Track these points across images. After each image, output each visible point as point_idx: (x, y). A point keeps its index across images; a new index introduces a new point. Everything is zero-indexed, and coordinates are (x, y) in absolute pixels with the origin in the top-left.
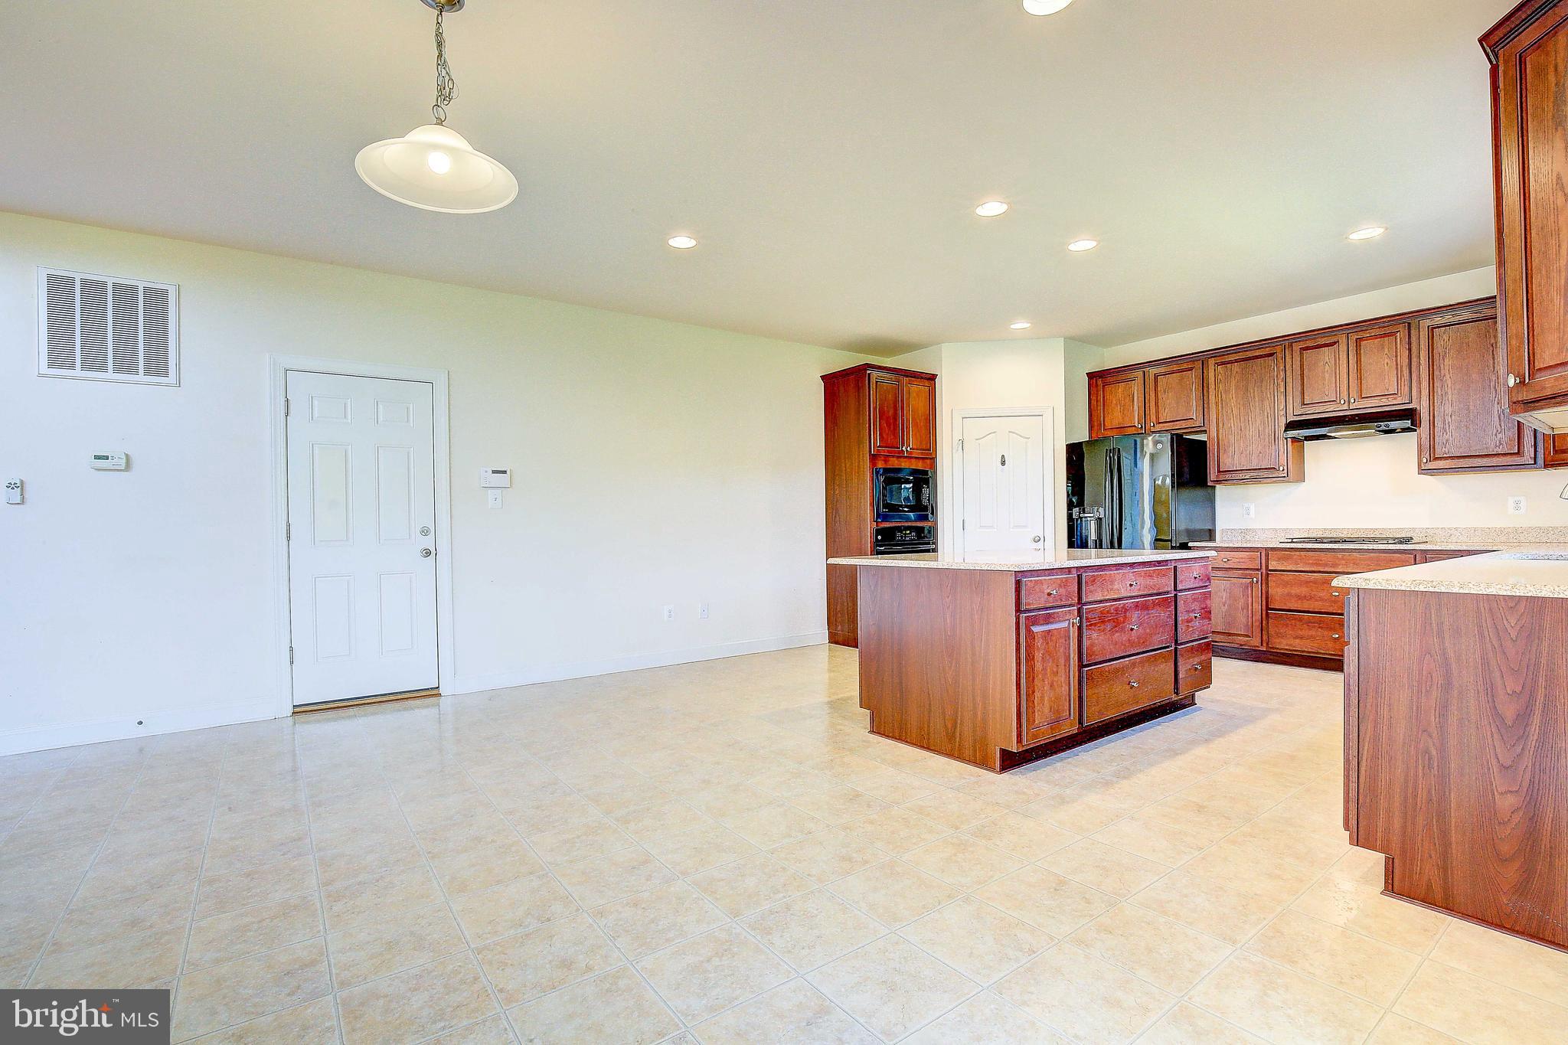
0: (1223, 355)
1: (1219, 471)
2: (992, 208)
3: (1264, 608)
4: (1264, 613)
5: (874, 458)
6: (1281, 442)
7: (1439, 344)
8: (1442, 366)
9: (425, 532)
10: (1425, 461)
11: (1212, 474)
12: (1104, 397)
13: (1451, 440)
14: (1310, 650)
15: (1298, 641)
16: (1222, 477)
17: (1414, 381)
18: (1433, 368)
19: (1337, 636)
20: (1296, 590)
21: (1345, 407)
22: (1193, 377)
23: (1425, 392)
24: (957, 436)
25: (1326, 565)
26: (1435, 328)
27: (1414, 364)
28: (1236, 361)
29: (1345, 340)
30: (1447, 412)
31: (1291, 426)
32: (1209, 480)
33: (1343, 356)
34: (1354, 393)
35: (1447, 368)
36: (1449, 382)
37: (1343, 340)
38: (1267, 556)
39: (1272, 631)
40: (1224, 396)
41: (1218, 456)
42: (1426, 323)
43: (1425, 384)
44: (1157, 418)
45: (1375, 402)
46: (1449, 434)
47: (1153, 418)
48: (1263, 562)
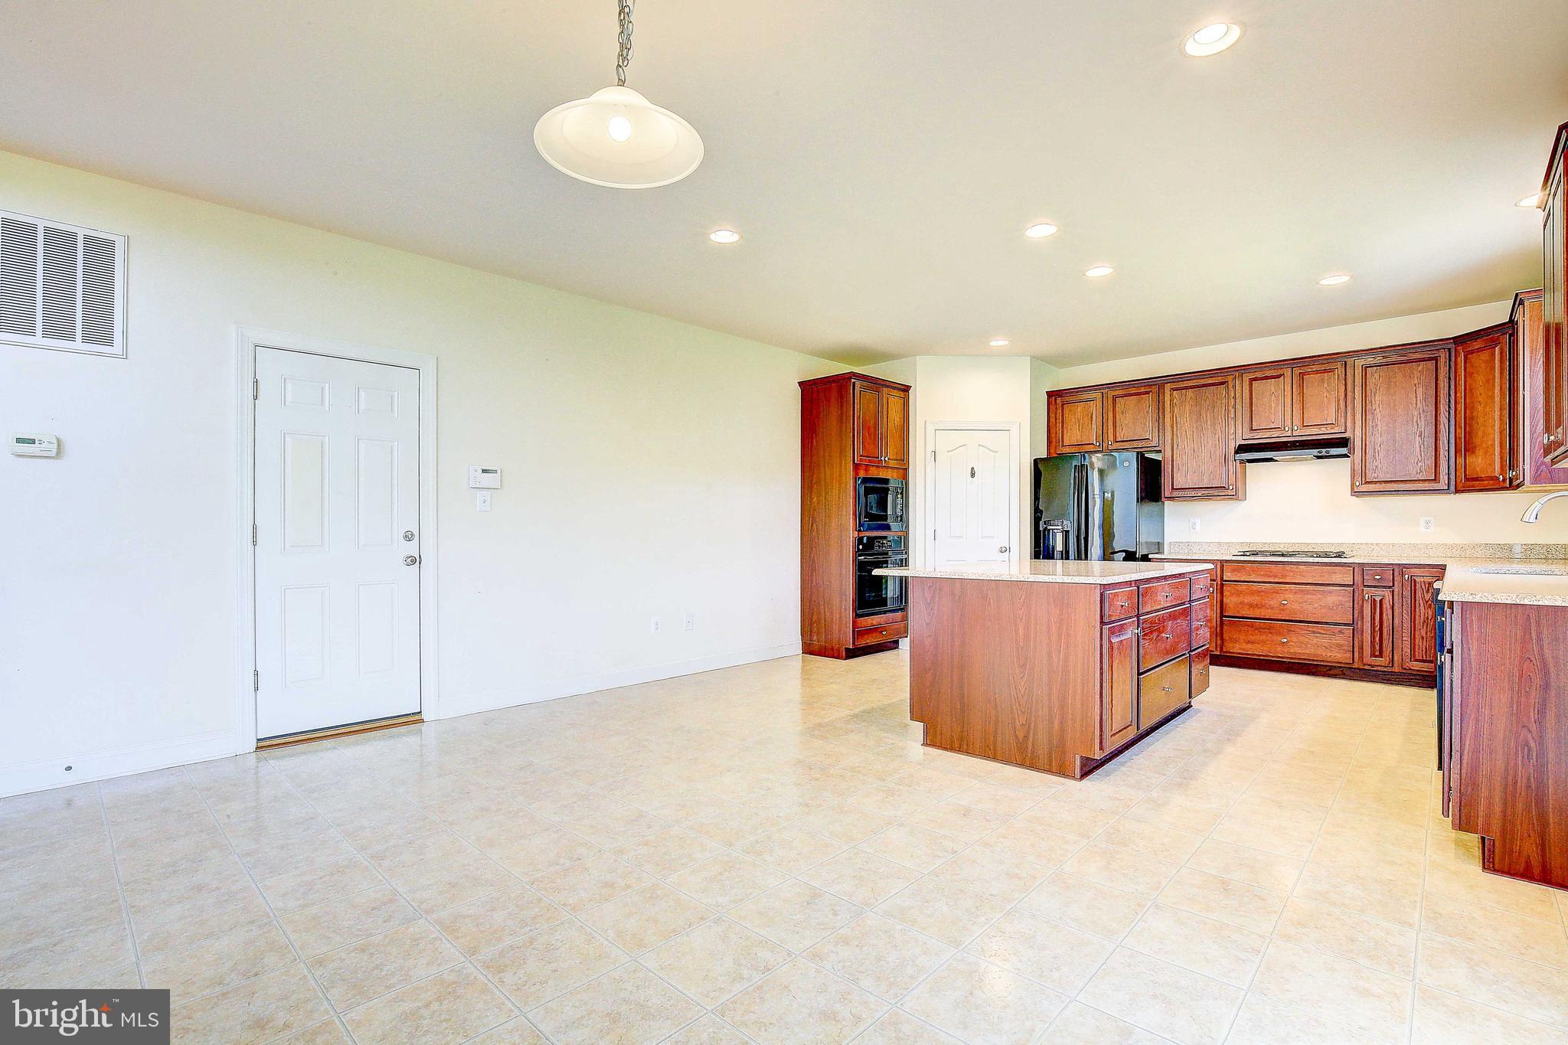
0: (1178, 382)
1: (1173, 488)
2: (1041, 231)
3: (1219, 615)
4: (1218, 620)
5: (856, 467)
6: (1230, 463)
7: (1371, 381)
8: (1373, 402)
9: (408, 537)
10: (1357, 484)
11: (1167, 491)
12: (1063, 415)
13: (1381, 468)
14: (1261, 653)
15: (1249, 646)
16: (1175, 494)
17: (1349, 414)
18: (1366, 403)
19: (1285, 640)
20: (1248, 599)
21: (1289, 434)
22: (1149, 400)
23: (1358, 423)
24: (930, 448)
25: (1275, 576)
26: (1368, 367)
27: (1349, 397)
28: (1191, 387)
29: (1289, 373)
30: (1377, 441)
31: (1241, 449)
32: (1163, 496)
33: (1288, 388)
34: (1297, 421)
35: (1377, 402)
36: (1379, 416)
37: (1288, 373)
38: (1222, 567)
39: (1226, 636)
40: (1178, 419)
41: (1172, 475)
42: (1360, 362)
43: (1358, 416)
44: (1115, 437)
45: (1315, 431)
46: (1378, 461)
47: (1111, 438)
48: (1219, 573)
